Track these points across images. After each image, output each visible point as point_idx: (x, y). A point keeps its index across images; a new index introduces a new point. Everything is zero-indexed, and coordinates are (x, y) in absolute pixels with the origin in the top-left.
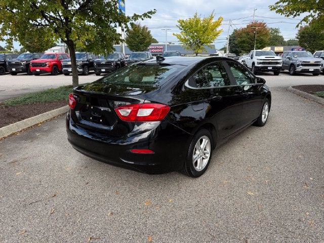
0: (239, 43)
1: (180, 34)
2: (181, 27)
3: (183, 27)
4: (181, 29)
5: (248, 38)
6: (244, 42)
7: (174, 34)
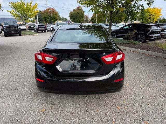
0: (44, 18)
1: (12, 11)
2: (12, 7)
3: (14, 7)
4: (13, 8)
5: (48, 16)
6: (46, 18)
7: (8, 11)
